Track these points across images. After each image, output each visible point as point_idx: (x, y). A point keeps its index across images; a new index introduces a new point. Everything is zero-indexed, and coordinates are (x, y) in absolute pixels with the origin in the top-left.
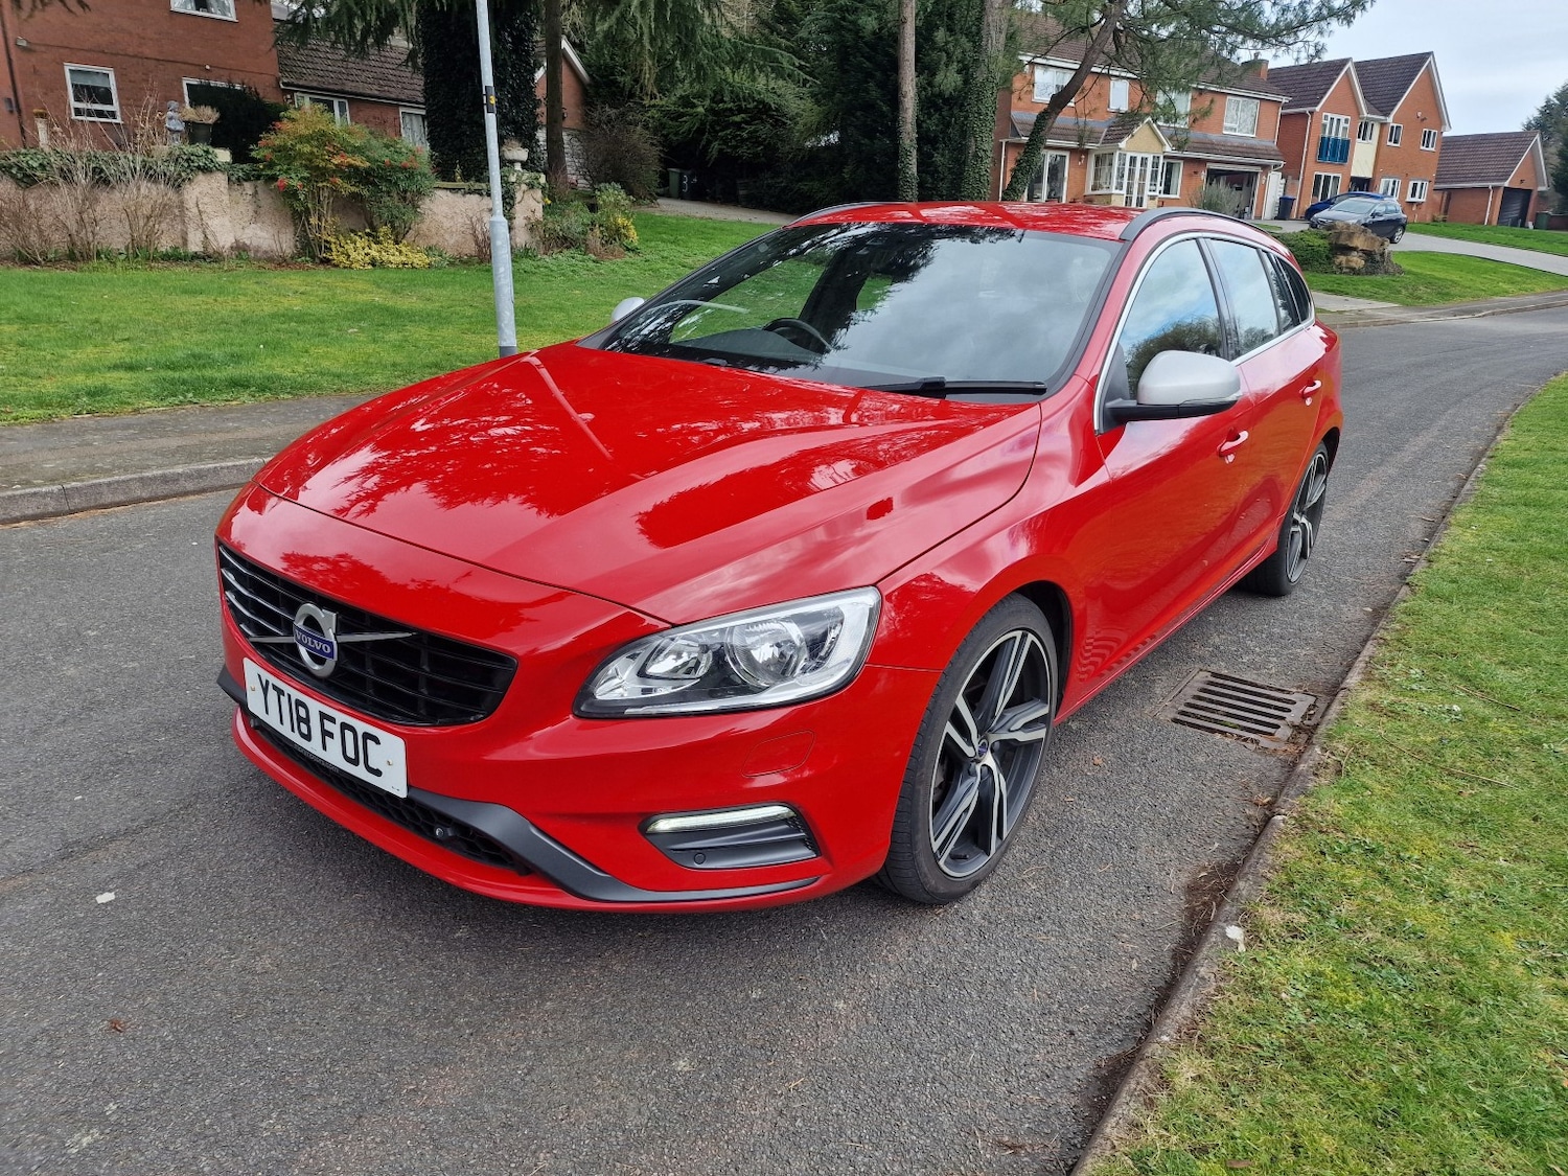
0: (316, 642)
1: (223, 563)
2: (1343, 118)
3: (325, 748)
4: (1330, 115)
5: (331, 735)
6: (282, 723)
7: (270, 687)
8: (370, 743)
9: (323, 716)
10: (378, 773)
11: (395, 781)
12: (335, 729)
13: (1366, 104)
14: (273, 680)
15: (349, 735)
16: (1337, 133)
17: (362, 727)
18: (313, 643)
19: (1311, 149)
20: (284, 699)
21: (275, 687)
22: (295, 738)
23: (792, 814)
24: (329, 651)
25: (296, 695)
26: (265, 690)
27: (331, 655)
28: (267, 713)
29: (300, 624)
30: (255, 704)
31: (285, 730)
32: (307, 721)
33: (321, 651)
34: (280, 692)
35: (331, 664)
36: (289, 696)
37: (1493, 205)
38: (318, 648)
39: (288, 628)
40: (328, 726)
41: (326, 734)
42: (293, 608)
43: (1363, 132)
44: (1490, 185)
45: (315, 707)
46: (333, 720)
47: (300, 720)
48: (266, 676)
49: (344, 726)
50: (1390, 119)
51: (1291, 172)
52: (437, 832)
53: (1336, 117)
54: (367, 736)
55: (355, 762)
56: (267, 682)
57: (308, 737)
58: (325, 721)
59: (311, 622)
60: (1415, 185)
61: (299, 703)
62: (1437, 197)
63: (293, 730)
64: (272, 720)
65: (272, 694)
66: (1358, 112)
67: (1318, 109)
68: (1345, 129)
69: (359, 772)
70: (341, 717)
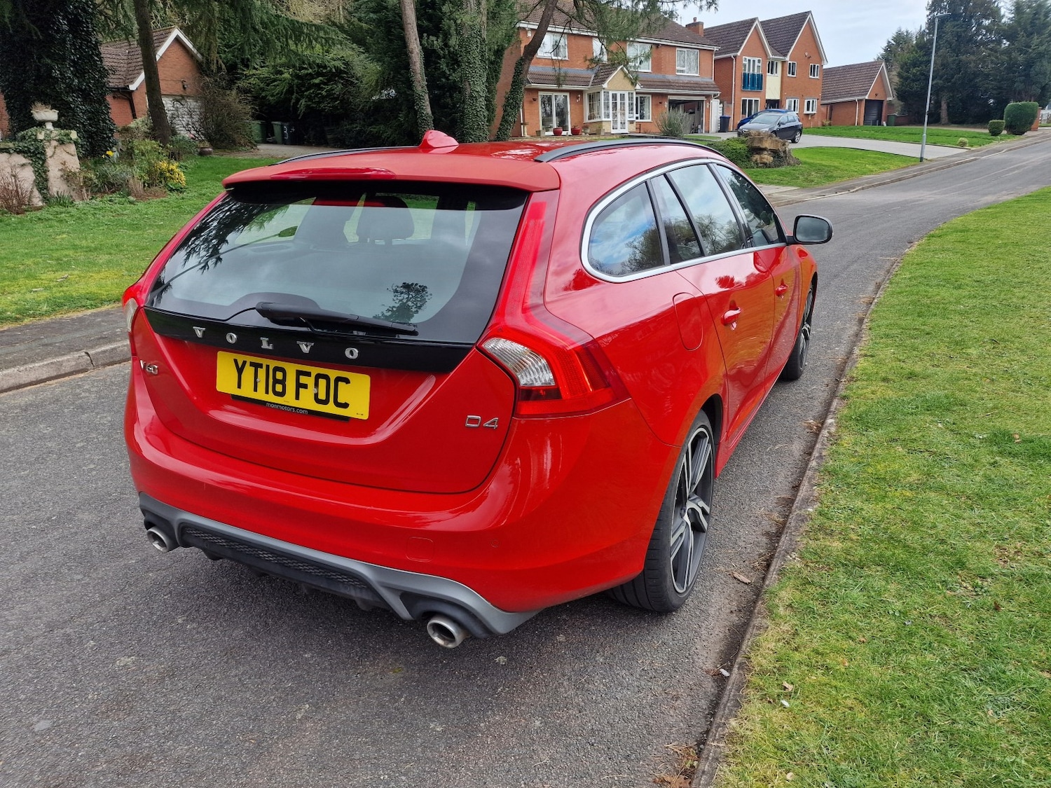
2: (756, 59)
4: (748, 58)
13: (771, 49)
16: (754, 70)
19: (737, 82)
37: (859, 112)
43: (771, 68)
44: (856, 99)
50: (787, 59)
51: (725, 98)
53: (752, 59)
60: (809, 102)
62: (824, 109)
66: (766, 55)
67: (739, 54)
68: (758, 67)
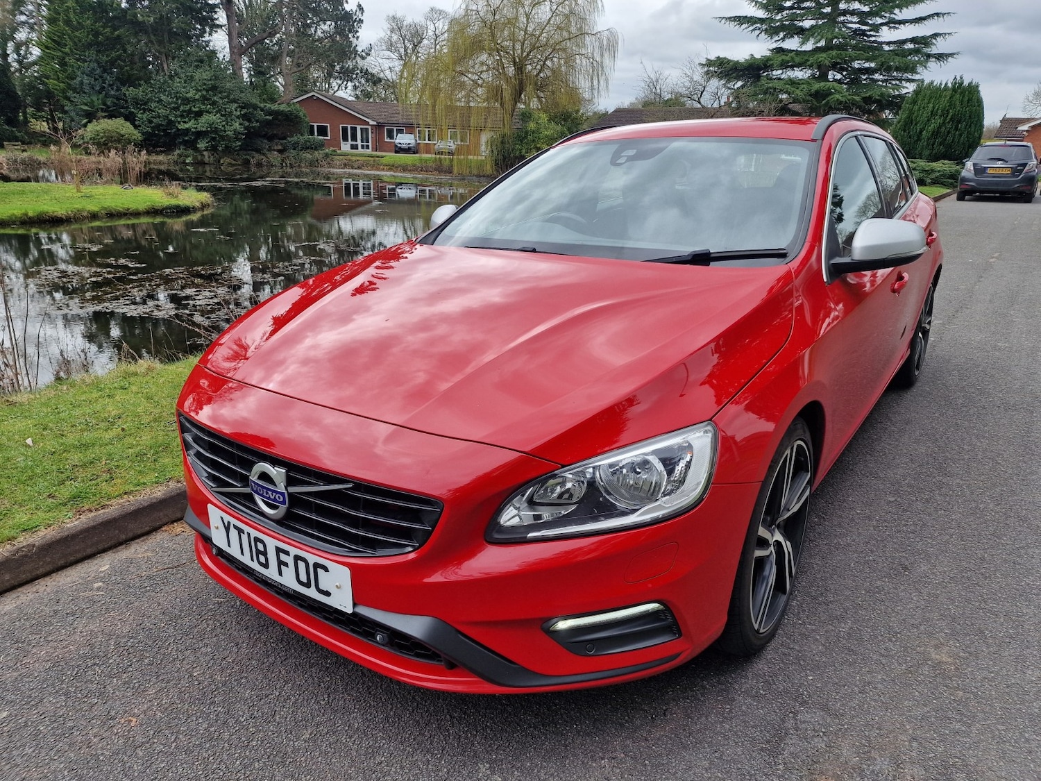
0: (270, 493)
1: (183, 429)
3: (280, 574)
5: (286, 565)
6: (242, 554)
7: (232, 527)
8: (320, 571)
9: (279, 550)
10: (328, 594)
11: (342, 600)
12: (289, 560)
14: (234, 521)
15: (301, 565)
17: (312, 559)
18: (267, 493)
20: (244, 537)
21: (235, 527)
22: (255, 565)
23: (661, 607)
24: (282, 499)
25: (254, 533)
26: (227, 529)
27: (283, 503)
28: (229, 546)
29: (254, 478)
30: (219, 538)
31: (246, 559)
32: (265, 553)
33: (275, 500)
34: (240, 531)
35: (283, 508)
36: (249, 534)
38: (273, 497)
39: (245, 480)
40: (283, 557)
41: (281, 563)
42: (249, 465)
45: (271, 544)
46: (287, 553)
47: (258, 552)
48: (227, 518)
49: (297, 558)
52: (378, 638)
54: (316, 566)
55: (308, 585)
56: (229, 523)
57: (266, 566)
58: (281, 554)
59: (264, 476)
61: (257, 540)
63: (252, 560)
64: (234, 551)
65: (233, 533)
69: (312, 593)
70: (294, 551)
